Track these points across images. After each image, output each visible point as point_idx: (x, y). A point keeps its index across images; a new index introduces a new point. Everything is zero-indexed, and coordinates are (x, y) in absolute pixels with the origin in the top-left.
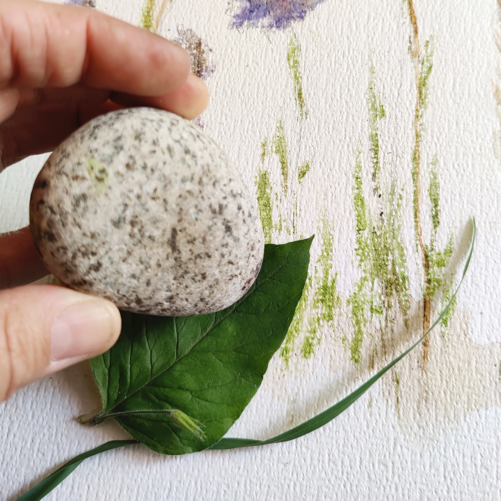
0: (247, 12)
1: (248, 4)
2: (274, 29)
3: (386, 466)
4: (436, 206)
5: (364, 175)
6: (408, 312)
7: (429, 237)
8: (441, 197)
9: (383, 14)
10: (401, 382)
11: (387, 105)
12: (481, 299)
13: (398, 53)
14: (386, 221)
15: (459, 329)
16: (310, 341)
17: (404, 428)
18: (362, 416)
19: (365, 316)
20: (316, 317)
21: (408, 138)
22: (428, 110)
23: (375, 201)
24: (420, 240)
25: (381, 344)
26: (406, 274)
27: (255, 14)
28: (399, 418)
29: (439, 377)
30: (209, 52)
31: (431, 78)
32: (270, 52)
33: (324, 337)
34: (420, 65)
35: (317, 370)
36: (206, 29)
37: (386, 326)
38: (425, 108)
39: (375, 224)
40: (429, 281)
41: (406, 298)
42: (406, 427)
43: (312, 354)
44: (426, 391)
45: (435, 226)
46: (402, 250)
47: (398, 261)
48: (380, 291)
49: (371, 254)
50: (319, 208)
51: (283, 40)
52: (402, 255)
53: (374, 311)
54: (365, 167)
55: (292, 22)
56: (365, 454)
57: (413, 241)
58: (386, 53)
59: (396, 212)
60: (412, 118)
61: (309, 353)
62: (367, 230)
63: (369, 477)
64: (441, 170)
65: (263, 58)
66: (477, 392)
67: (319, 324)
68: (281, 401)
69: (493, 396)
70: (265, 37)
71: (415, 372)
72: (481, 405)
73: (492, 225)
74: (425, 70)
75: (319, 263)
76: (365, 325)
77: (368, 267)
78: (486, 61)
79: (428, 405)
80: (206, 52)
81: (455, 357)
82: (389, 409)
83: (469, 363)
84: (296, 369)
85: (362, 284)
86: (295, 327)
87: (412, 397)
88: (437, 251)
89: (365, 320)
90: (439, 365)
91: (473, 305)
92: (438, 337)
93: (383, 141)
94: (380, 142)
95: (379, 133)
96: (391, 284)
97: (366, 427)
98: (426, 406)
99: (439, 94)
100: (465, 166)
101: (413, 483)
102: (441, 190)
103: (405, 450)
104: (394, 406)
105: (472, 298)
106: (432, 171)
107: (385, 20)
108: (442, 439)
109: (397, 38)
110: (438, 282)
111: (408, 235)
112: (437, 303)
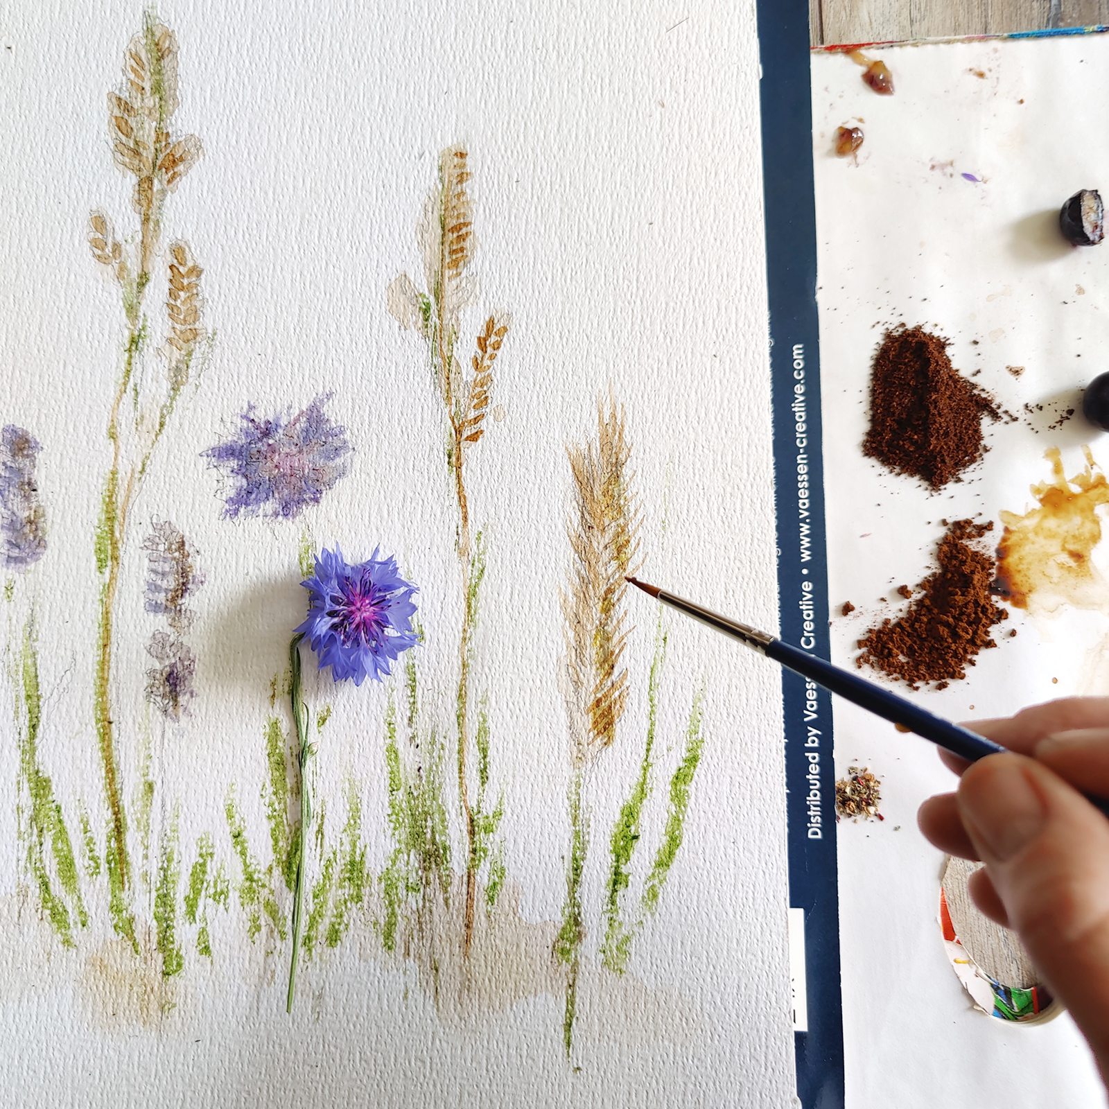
0: (243, 493)
1: (244, 482)
2: (280, 518)
3: (424, 1062)
4: (485, 757)
5: (399, 719)
6: (449, 889)
7: (476, 796)
8: (491, 745)
9: (423, 493)
10: (440, 971)
11: (427, 624)
12: (534, 871)
13: (442, 550)
14: (424, 778)
15: (507, 907)
16: (337, 927)
17: (444, 1021)
18: (397, 1009)
19: (400, 895)
20: (343, 899)
21: (452, 668)
22: (478, 630)
23: (411, 754)
24: (465, 801)
25: (418, 927)
26: (448, 843)
27: (253, 496)
28: (438, 1010)
29: (483, 964)
30: (196, 554)
31: (482, 583)
32: (277, 552)
33: (352, 921)
34: (470, 567)
35: (345, 959)
36: (190, 520)
37: (424, 906)
38: (475, 627)
39: (411, 783)
40: (474, 851)
41: (447, 872)
42: (446, 1019)
43: (339, 942)
44: (469, 980)
45: (483, 783)
46: (444, 814)
47: (439, 827)
48: (417, 865)
49: (406, 820)
50: (344, 765)
51: (292, 534)
52: (443, 821)
53: (410, 889)
54: (399, 709)
55: (304, 507)
56: (400, 1051)
57: (457, 802)
58: (427, 550)
59: (437, 766)
60: (458, 641)
61: (336, 941)
62: (402, 790)
63: (405, 1075)
64: (492, 711)
65: (267, 562)
66: (526, 977)
67: (346, 907)
68: (304, 996)
69: (543, 982)
70: (268, 530)
71: (456, 959)
72: (530, 992)
73: (551, 779)
74: (476, 573)
75: (345, 834)
76: (399, 906)
77: (404, 836)
78: (553, 559)
79: (471, 995)
80: (191, 555)
81: (501, 940)
82: (427, 1000)
83: (518, 946)
84: (321, 960)
85: (396, 857)
86: (319, 912)
87: (452, 986)
88: (485, 814)
89: (399, 900)
91: (525, 878)
92: (483, 918)
93: (421, 674)
94: (418, 675)
95: (416, 662)
96: (430, 856)
97: (401, 1022)
98: (468, 996)
99: (493, 607)
100: (522, 704)
101: (453, 1079)
102: (491, 736)
103: (444, 1044)
104: (432, 997)
105: (523, 869)
106: (481, 712)
107: (426, 502)
108: (485, 1030)
109: (441, 529)
110: (485, 851)
111: (450, 796)
112: (483, 877)
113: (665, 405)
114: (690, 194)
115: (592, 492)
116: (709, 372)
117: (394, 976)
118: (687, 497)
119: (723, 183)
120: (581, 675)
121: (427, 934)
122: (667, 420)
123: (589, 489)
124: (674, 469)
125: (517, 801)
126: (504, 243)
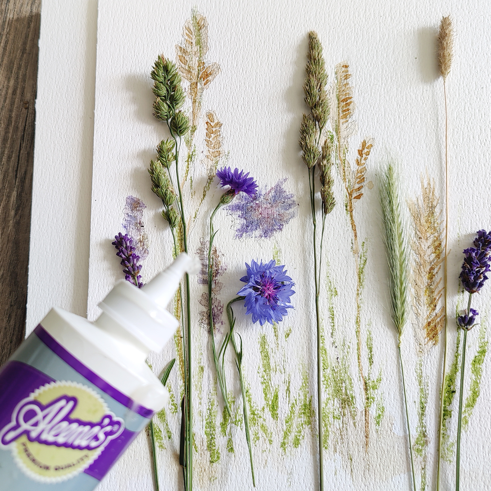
0: (244, 226)
1: (245, 221)
2: (263, 238)
4: (371, 352)
5: (326, 334)
6: (355, 418)
7: (367, 371)
8: (374, 346)
10: (353, 460)
11: (338, 287)
13: (344, 251)
14: (340, 363)
15: (387, 427)
16: (298, 437)
17: (356, 486)
18: (331, 480)
19: (330, 421)
20: (301, 423)
21: (352, 309)
22: (365, 290)
23: (333, 351)
24: (361, 373)
25: (340, 437)
26: (354, 395)
27: (250, 228)
28: (353, 481)
29: (376, 456)
30: (222, 256)
31: (366, 267)
32: (262, 255)
33: (306, 435)
34: (359, 259)
35: (303, 454)
36: (219, 240)
37: (343, 427)
38: (363, 288)
39: (334, 365)
40: (368, 399)
41: (354, 410)
42: (357, 486)
43: (299, 445)
44: (368, 465)
45: (371, 365)
46: (351, 380)
47: (349, 387)
48: (338, 406)
49: (332, 384)
50: (299, 356)
51: (269, 245)
52: (351, 384)
53: (335, 418)
54: (326, 329)
55: (274, 232)
57: (358, 374)
58: (337, 252)
59: (346, 357)
60: (355, 295)
61: (298, 444)
62: (329, 368)
64: (373, 329)
66: (399, 464)
67: (303, 427)
68: (283, 473)
70: (257, 244)
71: (361, 454)
72: (401, 472)
74: (362, 262)
75: (301, 391)
76: (330, 427)
77: (331, 391)
79: (370, 473)
80: (220, 256)
81: (385, 444)
82: (347, 475)
83: (394, 447)
84: (291, 454)
85: (327, 402)
86: (289, 430)
87: (360, 468)
88: (372, 380)
89: (330, 424)
90: (376, 449)
92: (374, 432)
93: (337, 312)
94: (335, 312)
95: (334, 306)
96: (345, 401)
97: (334, 487)
98: (369, 474)
102: (374, 341)
104: (350, 474)
105: (394, 408)
106: (368, 330)
109: (343, 241)
110: (373, 399)
111: (354, 371)
112: (373, 411)
113: (456, 177)
114: (462, 78)
115: (420, 220)
116: (478, 160)
117: (329, 463)
118: (470, 221)
119: (479, 71)
120: (419, 310)
121: (345, 440)
122: (457, 184)
123: (418, 219)
124: (462, 208)
125: (389, 373)
126: (369, 106)
